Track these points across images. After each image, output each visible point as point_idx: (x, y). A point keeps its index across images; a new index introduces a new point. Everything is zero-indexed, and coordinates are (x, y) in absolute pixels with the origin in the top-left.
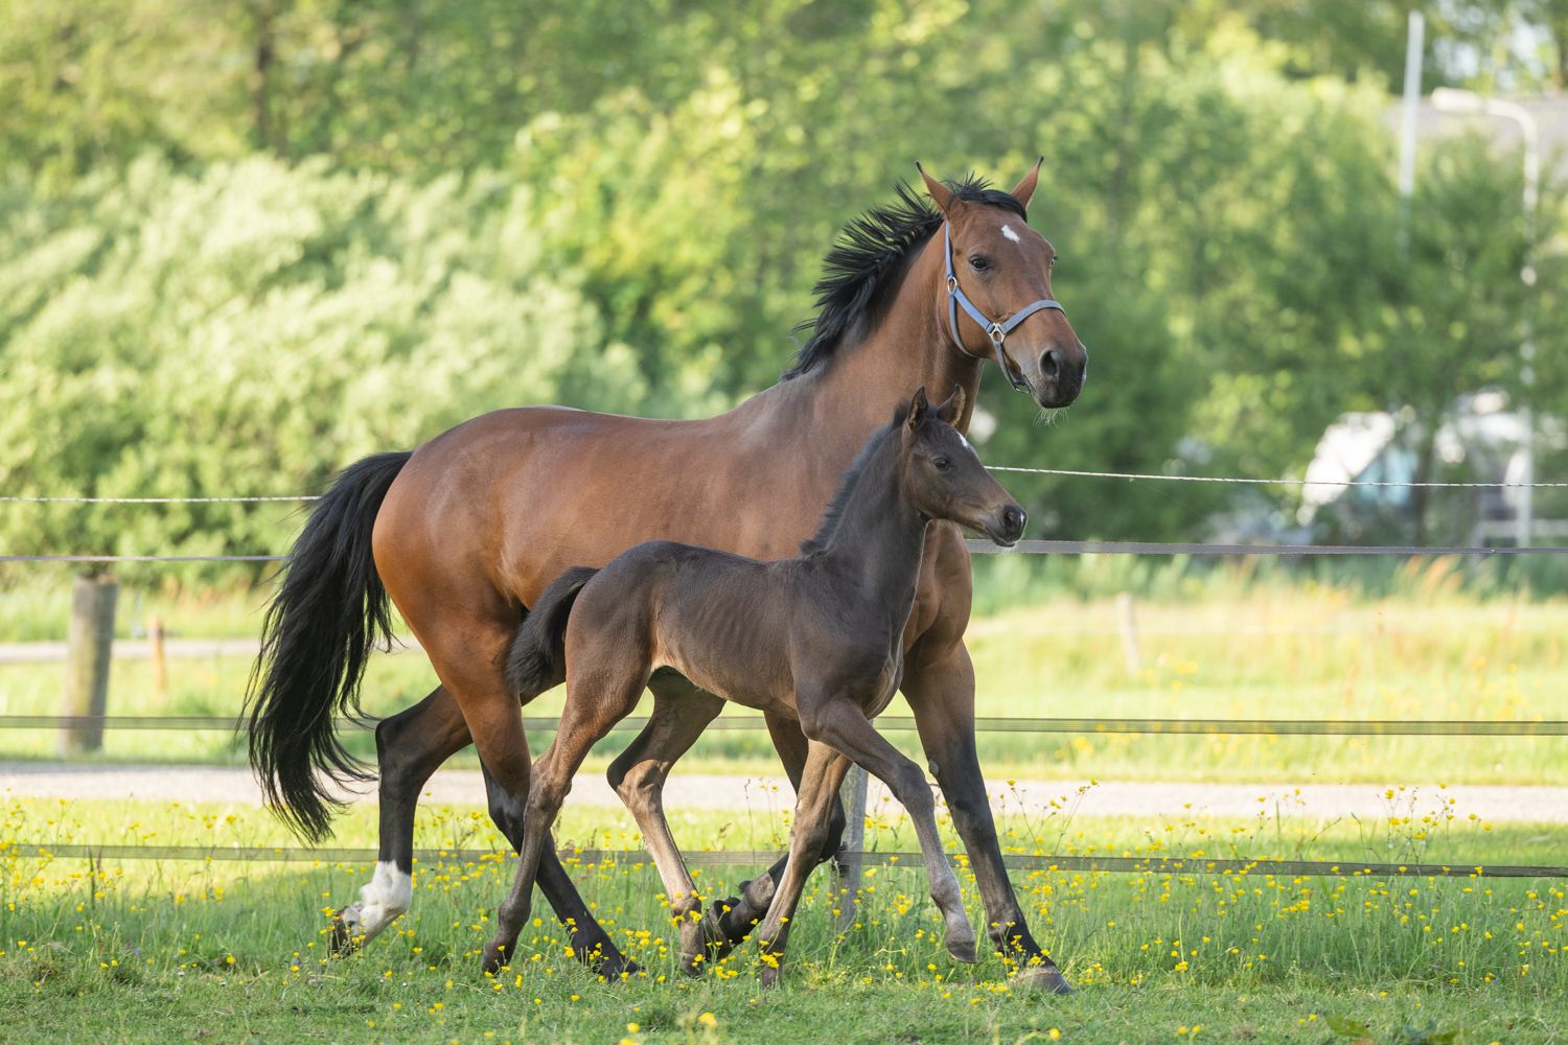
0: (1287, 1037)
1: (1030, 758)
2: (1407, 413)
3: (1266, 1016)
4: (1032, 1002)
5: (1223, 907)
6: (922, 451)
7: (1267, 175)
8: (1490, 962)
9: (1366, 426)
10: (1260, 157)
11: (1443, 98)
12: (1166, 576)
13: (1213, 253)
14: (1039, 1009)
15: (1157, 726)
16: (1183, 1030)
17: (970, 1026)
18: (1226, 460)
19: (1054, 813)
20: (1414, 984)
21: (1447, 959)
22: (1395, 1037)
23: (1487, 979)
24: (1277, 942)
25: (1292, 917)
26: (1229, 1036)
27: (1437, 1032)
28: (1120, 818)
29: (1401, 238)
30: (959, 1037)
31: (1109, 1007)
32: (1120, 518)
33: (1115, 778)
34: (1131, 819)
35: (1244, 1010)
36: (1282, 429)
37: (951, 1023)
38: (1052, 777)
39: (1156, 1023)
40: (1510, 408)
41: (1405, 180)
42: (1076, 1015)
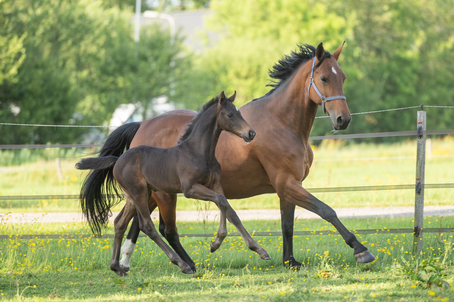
0: (102, 285)
1: (30, 206)
2: (139, 104)
3: (96, 279)
4: (30, 277)
5: (85, 248)
6: (224, 111)
7: (98, 37)
8: (160, 262)
9: (127, 108)
10: (97, 32)
11: (147, 14)
12: (70, 153)
13: (83, 60)
14: (31, 279)
15: (66, 197)
16: (72, 283)
17: (11, 284)
18: (87, 119)
19: (35, 222)
20: (138, 268)
21: (148, 261)
22: (132, 284)
23: (159, 266)
24: (99, 257)
25: (104, 250)
26: (85, 285)
27: (144, 282)
28: (56, 223)
29: (136, 55)
30: (8, 288)
31: (51, 278)
32: (57, 136)
33: (54, 211)
34: (59, 223)
35: (90, 277)
36: (103, 109)
37: (6, 283)
38: (36, 212)
39: (65, 282)
40: (168, 102)
41: (136, 37)
42: (42, 280)
